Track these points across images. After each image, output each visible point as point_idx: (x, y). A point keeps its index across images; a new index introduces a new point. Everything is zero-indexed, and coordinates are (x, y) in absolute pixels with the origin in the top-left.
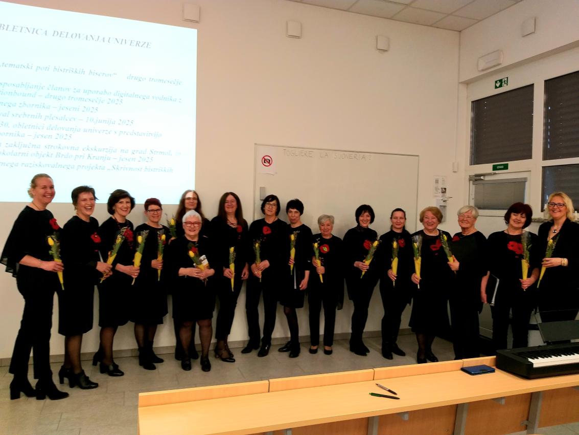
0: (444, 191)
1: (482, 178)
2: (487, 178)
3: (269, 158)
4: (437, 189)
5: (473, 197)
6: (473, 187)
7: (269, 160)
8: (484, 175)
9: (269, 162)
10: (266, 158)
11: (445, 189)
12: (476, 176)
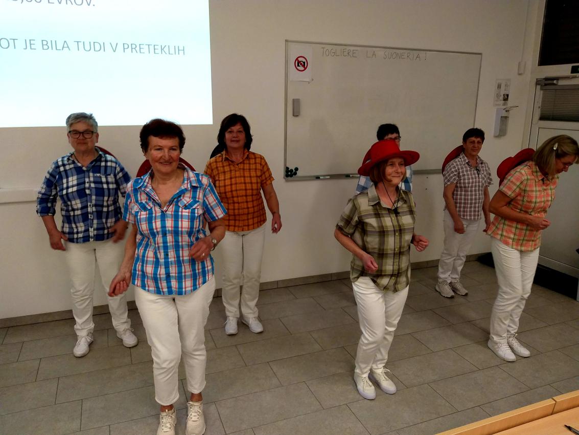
0: (506, 98)
1: (555, 82)
2: (561, 83)
3: (304, 60)
4: (498, 96)
5: (540, 105)
6: (540, 93)
7: (304, 63)
8: (557, 79)
9: (304, 66)
10: (300, 59)
11: (508, 95)
12: (546, 79)
